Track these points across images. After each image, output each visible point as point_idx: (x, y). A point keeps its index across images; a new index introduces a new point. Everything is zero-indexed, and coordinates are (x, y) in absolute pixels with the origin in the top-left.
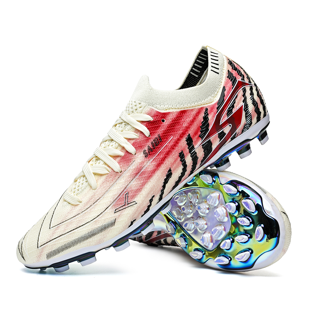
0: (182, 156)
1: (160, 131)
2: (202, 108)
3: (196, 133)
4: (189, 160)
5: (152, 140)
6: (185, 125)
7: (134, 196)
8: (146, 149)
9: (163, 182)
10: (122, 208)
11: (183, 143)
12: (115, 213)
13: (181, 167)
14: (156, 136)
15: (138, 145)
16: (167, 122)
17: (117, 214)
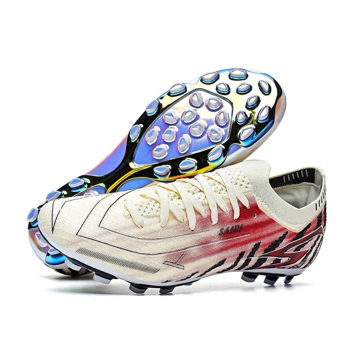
0: (241, 255)
1: (246, 222)
2: (285, 229)
3: (264, 245)
4: (242, 261)
5: (234, 224)
6: (265, 232)
7: (186, 261)
8: (225, 228)
9: (213, 266)
10: (171, 264)
11: (251, 246)
12: (163, 263)
13: (233, 263)
14: (240, 224)
15: (222, 219)
16: (257, 219)
17: (164, 266)
